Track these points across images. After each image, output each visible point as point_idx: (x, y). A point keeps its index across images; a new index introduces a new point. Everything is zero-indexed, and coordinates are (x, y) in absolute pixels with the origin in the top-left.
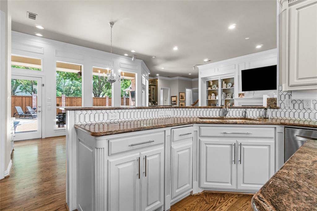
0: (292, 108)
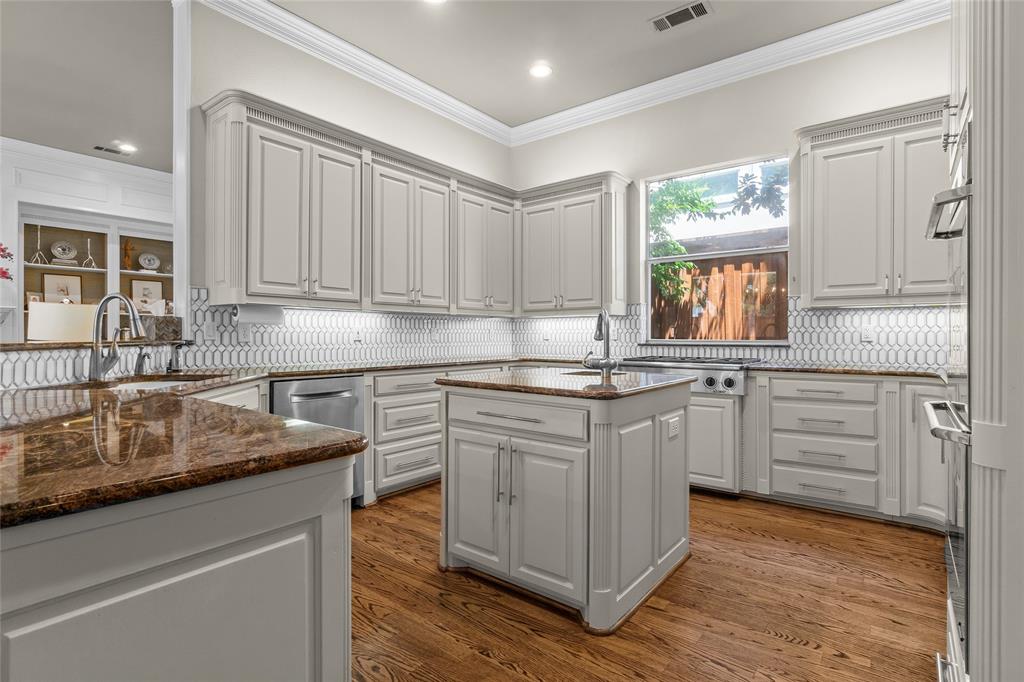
0: (217, 343)
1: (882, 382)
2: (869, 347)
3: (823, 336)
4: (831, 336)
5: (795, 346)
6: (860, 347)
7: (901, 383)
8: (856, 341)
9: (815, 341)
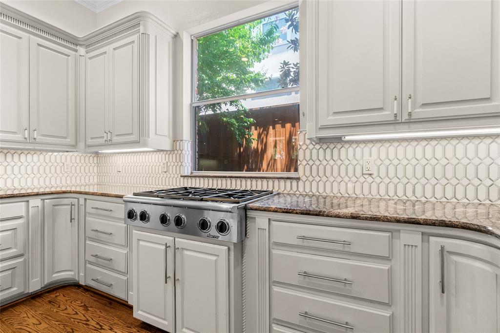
1: (399, 231)
2: (370, 179)
3: (328, 168)
4: (336, 168)
5: (304, 178)
6: (362, 179)
7: (423, 234)
8: (358, 173)
9: (321, 173)
